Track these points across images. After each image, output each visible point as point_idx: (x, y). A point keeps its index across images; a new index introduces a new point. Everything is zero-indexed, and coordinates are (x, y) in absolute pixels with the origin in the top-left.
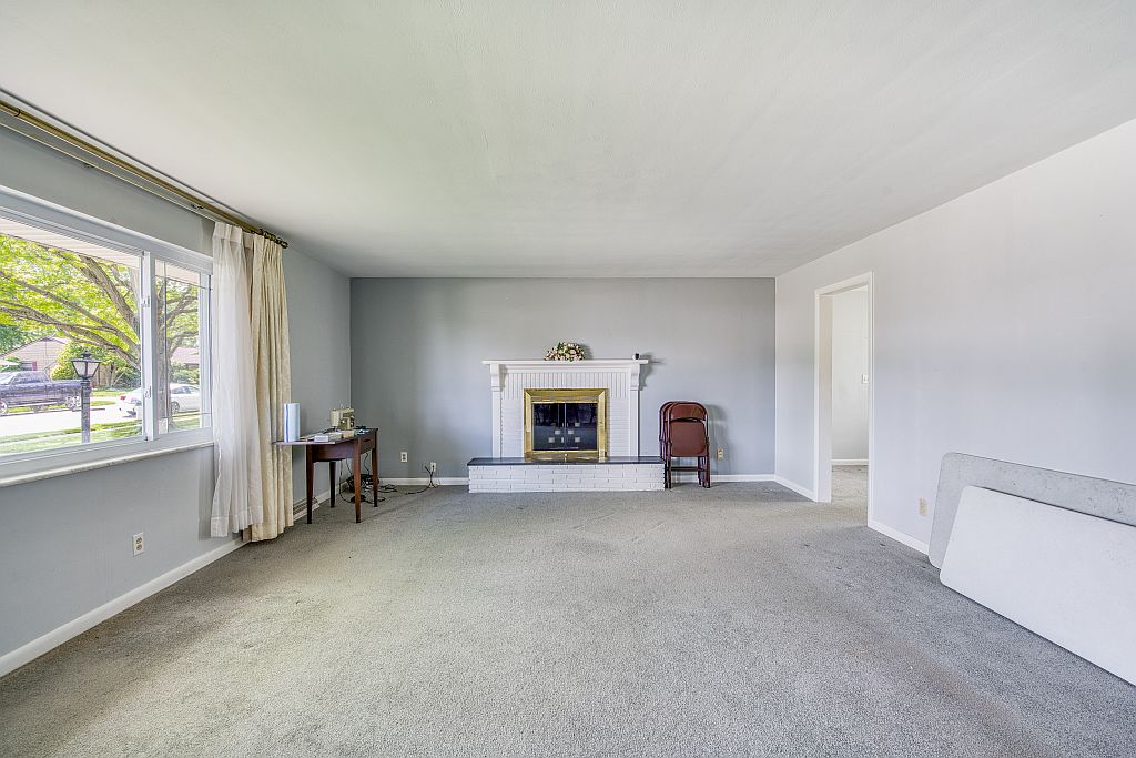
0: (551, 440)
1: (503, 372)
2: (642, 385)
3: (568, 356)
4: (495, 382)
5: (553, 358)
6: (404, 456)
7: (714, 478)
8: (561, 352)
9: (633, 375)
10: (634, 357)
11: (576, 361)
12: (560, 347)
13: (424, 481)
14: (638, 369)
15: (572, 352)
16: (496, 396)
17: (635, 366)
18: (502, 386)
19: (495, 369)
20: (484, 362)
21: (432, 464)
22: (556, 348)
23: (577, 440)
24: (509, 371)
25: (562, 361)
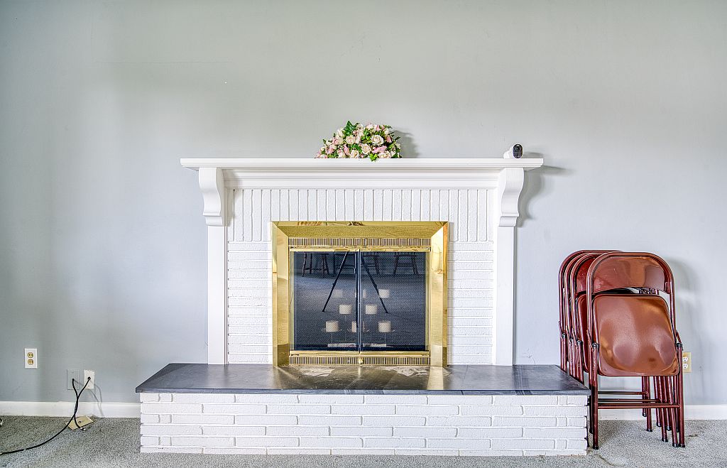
0: (331, 327)
1: (229, 185)
2: (524, 216)
3: (366, 149)
4: (213, 205)
5: (334, 154)
6: (31, 357)
7: (691, 412)
8: (350, 140)
9: (508, 192)
10: (509, 154)
11: (385, 160)
12: (350, 129)
13: (64, 408)
14: (518, 179)
15: (377, 140)
16: (215, 235)
17: (512, 173)
18: (228, 215)
19: (208, 177)
20: (185, 162)
21: (88, 373)
22: (340, 133)
23: (384, 327)
24: (245, 184)
25: (354, 161)
